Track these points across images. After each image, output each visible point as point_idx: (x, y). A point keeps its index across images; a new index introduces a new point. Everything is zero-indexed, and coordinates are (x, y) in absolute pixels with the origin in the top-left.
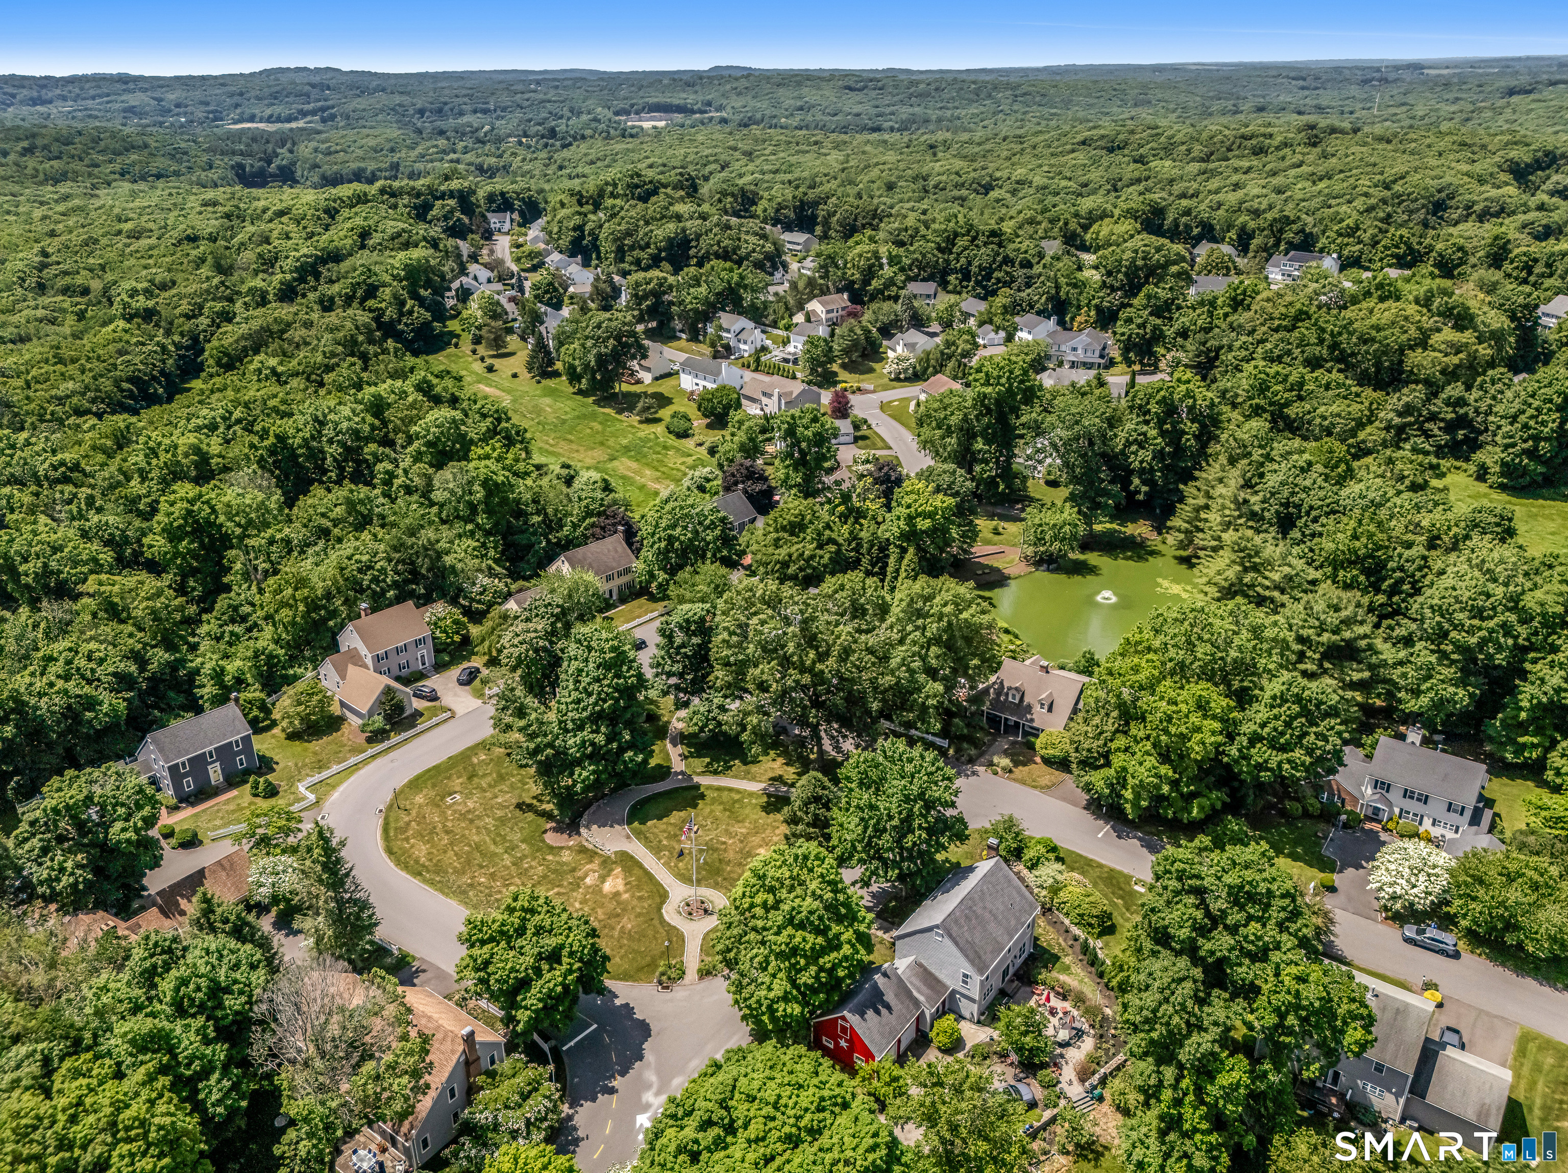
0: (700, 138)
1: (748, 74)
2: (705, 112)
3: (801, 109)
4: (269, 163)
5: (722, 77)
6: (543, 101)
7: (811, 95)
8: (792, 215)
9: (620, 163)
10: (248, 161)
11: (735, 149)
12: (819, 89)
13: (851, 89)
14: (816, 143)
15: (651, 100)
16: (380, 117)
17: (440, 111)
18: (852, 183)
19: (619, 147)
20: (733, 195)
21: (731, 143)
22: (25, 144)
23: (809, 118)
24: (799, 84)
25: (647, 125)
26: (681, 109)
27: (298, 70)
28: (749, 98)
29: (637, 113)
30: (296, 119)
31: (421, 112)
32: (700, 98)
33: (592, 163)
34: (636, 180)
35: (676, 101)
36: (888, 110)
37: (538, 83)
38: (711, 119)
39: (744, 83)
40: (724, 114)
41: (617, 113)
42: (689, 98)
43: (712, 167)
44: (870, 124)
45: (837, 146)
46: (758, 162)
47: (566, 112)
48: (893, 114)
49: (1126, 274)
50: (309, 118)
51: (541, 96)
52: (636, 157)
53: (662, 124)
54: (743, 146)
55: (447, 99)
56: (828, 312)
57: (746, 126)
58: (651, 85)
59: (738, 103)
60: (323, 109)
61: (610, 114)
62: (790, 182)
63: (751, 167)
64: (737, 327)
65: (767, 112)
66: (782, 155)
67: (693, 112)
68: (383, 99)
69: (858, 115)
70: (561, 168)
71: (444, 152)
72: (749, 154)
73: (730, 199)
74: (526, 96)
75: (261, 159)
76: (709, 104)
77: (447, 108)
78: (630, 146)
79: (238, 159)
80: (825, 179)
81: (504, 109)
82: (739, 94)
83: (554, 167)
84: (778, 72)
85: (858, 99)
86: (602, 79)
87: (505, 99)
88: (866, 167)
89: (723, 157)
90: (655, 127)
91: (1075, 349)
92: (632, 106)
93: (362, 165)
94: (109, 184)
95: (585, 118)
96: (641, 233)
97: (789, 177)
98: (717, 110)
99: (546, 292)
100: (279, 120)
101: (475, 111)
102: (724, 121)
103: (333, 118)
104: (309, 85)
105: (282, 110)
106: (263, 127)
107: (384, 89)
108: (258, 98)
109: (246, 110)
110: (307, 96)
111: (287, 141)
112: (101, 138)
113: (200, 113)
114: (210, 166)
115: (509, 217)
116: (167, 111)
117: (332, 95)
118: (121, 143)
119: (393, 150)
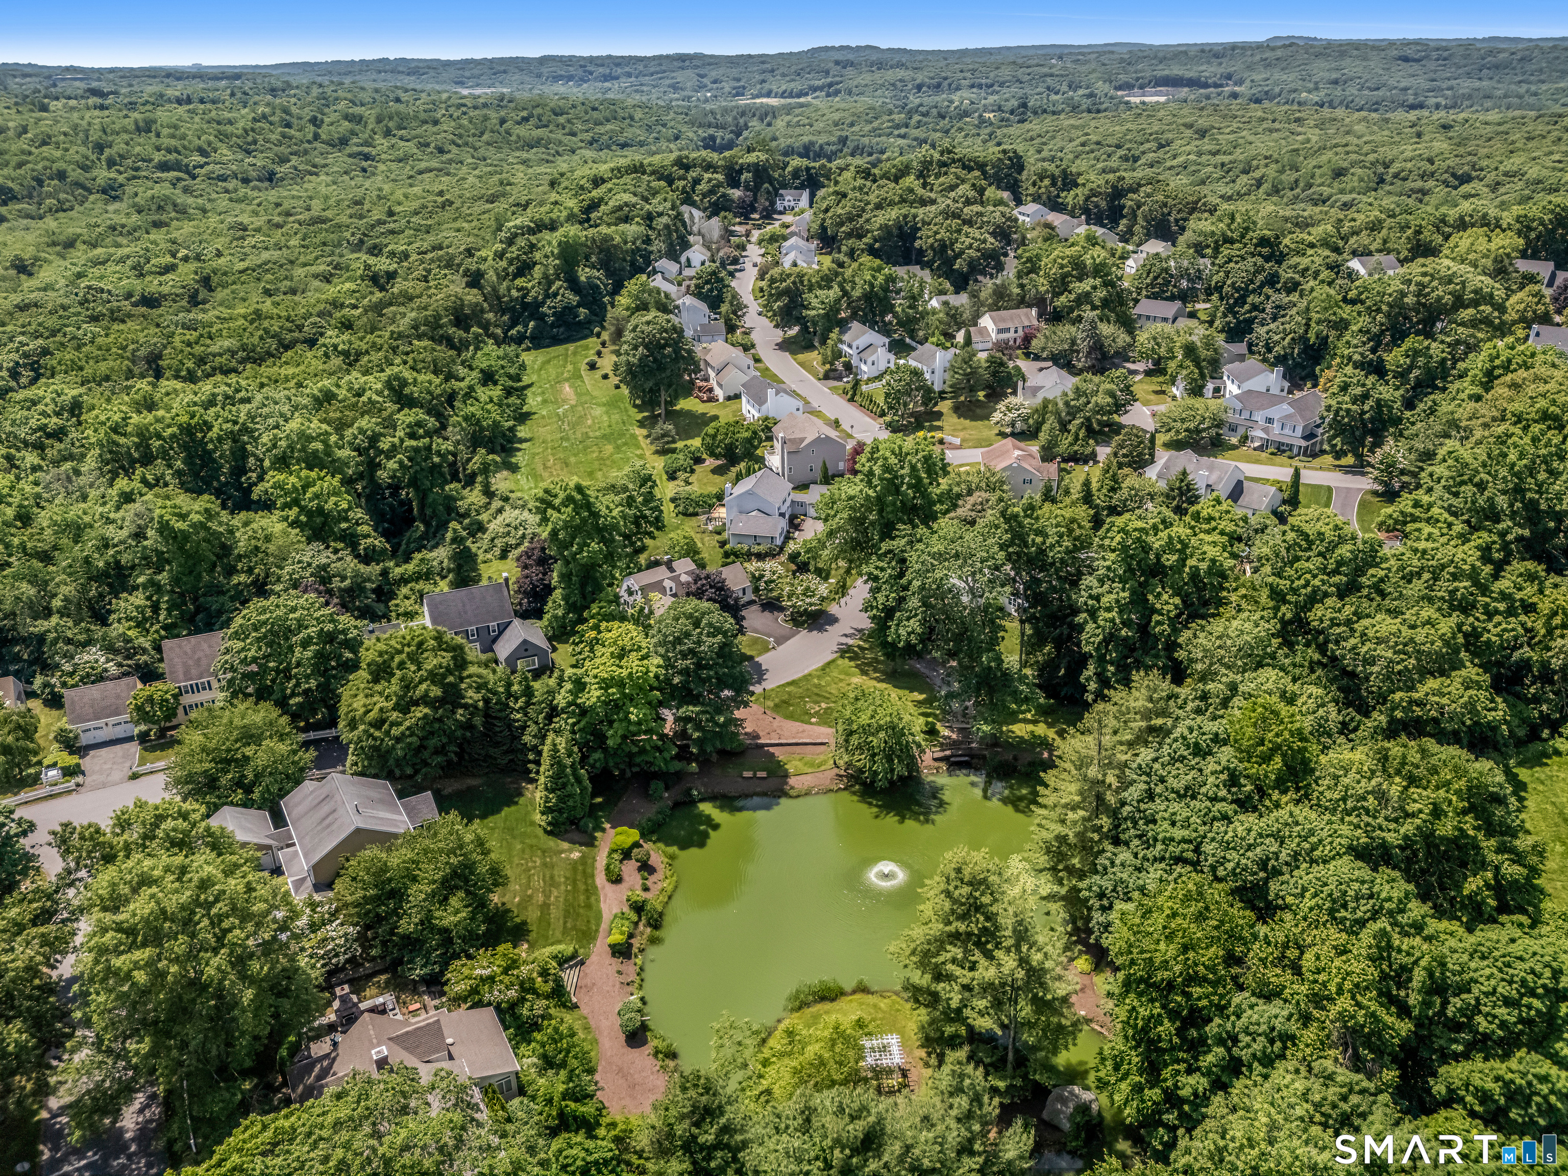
2: (1219, 86)
4: (739, 135)
6: (1047, 75)
7: (1351, 67)
10: (719, 134)
13: (1406, 59)
15: (1159, 74)
16: (878, 92)
17: (938, 86)
18: (1294, 168)
21: (1191, 120)
22: (525, 114)
26: (1192, 83)
27: (842, 48)
28: (1275, 70)
29: (1142, 87)
30: (806, 94)
31: (919, 87)
32: (1221, 70)
35: (1189, 74)
36: (1446, 84)
37: (1061, 57)
39: (1278, 53)
40: (1239, 89)
41: (1118, 88)
42: (1209, 71)
46: (1204, 141)
47: (1065, 88)
48: (1451, 89)
49: (1388, 315)
50: (817, 93)
51: (1045, 70)
53: (1162, 99)
55: (950, 74)
56: (1000, 331)
59: (1261, 75)
60: (830, 85)
61: (1109, 89)
64: (862, 342)
65: (1290, 86)
67: (1206, 86)
71: (898, 127)
72: (1203, 132)
74: (1031, 70)
75: (732, 132)
76: (1229, 77)
79: (711, 131)
82: (1267, 66)
85: (1411, 71)
87: (1006, 73)
91: (1270, 421)
92: (1139, 79)
93: (815, 139)
95: (1080, 92)
97: (1225, 159)
98: (1235, 84)
100: (791, 96)
101: (972, 86)
103: (837, 93)
104: (837, 63)
105: (796, 86)
106: (773, 102)
107: (901, 65)
108: (784, 75)
109: (766, 86)
110: (827, 73)
111: (768, 115)
112: (594, 109)
113: (727, 89)
114: (677, 138)
115: (805, 195)
116: (702, 87)
117: (850, 72)
118: (607, 114)
119: (852, 125)
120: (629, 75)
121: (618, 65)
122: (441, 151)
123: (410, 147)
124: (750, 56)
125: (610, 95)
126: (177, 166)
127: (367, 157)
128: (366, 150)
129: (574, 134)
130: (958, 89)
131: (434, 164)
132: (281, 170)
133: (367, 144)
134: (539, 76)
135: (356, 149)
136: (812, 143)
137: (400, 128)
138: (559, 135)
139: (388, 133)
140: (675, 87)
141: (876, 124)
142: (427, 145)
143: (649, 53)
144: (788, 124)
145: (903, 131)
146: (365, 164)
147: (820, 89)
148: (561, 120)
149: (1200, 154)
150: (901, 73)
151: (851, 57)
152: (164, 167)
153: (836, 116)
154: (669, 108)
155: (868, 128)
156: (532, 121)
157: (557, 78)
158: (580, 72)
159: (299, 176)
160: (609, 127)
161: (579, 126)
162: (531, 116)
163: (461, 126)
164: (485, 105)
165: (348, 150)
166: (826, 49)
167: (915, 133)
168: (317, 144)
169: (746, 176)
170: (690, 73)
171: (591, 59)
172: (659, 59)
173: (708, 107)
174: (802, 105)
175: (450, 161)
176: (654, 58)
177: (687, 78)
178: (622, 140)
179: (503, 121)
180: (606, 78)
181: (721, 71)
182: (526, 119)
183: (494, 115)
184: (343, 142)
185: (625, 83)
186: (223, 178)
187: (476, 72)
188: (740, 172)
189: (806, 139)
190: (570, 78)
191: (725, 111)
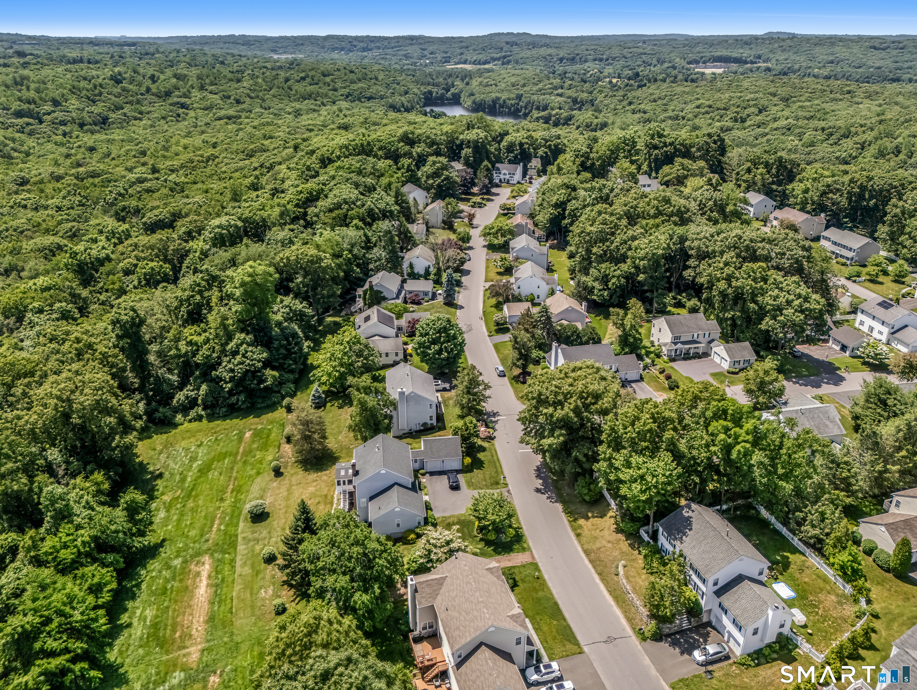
0: (746, 84)
1: (793, 37)
2: (755, 63)
3: (832, 62)
4: (448, 90)
5: (773, 39)
6: (642, 54)
8: (844, 202)
9: (675, 102)
10: (435, 90)
11: (774, 95)
12: (849, 48)
13: (875, 48)
14: (849, 92)
16: (536, 62)
17: (573, 59)
18: (889, 135)
19: (679, 89)
20: (767, 165)
21: (772, 90)
22: (303, 75)
23: (839, 69)
24: (833, 44)
25: (708, 71)
26: (737, 61)
27: (508, 34)
28: (791, 54)
29: (704, 63)
30: (489, 63)
31: (561, 60)
32: (753, 53)
33: (655, 101)
34: (656, 141)
36: (907, 65)
37: (644, 42)
38: (758, 68)
39: (789, 42)
40: (769, 65)
41: (689, 63)
43: (752, 110)
44: (891, 76)
45: (869, 96)
46: (795, 107)
47: (654, 62)
48: (911, 68)
50: (496, 62)
51: (641, 50)
52: (689, 98)
53: (720, 71)
54: (782, 92)
55: (580, 52)
57: (785, 74)
58: (719, 43)
59: (781, 57)
60: (504, 57)
61: (684, 63)
62: (823, 129)
63: (786, 113)
65: (804, 64)
66: (816, 102)
67: (746, 62)
68: (543, 51)
69: (879, 68)
70: (630, 103)
71: (556, 88)
72: (786, 100)
73: (762, 170)
74: (630, 50)
75: (443, 89)
76: (759, 57)
77: (578, 57)
78: (687, 89)
79: (429, 88)
80: (860, 130)
81: (614, 59)
82: (784, 51)
83: (625, 103)
84: (817, 37)
85: (881, 56)
86: (687, 40)
87: (616, 52)
88: (906, 121)
89: (762, 102)
90: (714, 74)
92: (702, 57)
93: (499, 95)
94: (334, 103)
95: (666, 65)
96: (618, 240)
97: (822, 124)
98: (764, 62)
99: (434, 342)
100: (479, 63)
101: (595, 60)
102: (769, 69)
103: (509, 62)
104: (507, 43)
105: (482, 57)
106: (468, 67)
107: (547, 46)
108: (475, 50)
109: (464, 57)
110: (502, 49)
111: (466, 77)
112: (352, 72)
113: (439, 58)
114: (406, 93)
115: (519, 169)
116: (423, 56)
117: (515, 49)
118: (360, 76)
119: (524, 85)
120: (379, 48)
121: (372, 41)
122: (238, 102)
123: (216, 99)
124: (453, 38)
125: (366, 61)
126: (29, 114)
127: (183, 106)
128: (183, 100)
129: (335, 90)
130: (586, 61)
131: (231, 112)
132: (113, 116)
133: (185, 96)
134: (323, 47)
135: (176, 100)
136: (498, 99)
137: (212, 84)
138: (324, 90)
139: (202, 88)
140: (407, 57)
141: (540, 86)
142: (229, 97)
143: (391, 35)
144: (480, 84)
145: (560, 91)
146: (181, 111)
147: (498, 59)
148: (328, 79)
149: (797, 119)
150: (549, 51)
151: (514, 39)
152: (19, 114)
153: (513, 79)
154: (402, 71)
155: (535, 88)
156: (308, 80)
157: (334, 49)
158: (348, 46)
159: (127, 120)
160: (360, 85)
161: (339, 84)
162: (307, 76)
163: (256, 84)
164: (280, 68)
165: (170, 101)
166: (499, 34)
167: (569, 93)
168: (148, 96)
169: (466, 152)
170: (416, 47)
171: (356, 38)
172: (397, 39)
173: (428, 70)
174: (488, 71)
175: (243, 110)
176: (395, 38)
177: (414, 50)
178: (368, 94)
179: (287, 80)
180: (364, 50)
181: (435, 47)
182: (303, 79)
183: (282, 74)
184: (168, 94)
185: (376, 52)
186: (63, 123)
187: (285, 44)
188: (460, 147)
189: (494, 95)
190: (342, 49)
191: (439, 74)
